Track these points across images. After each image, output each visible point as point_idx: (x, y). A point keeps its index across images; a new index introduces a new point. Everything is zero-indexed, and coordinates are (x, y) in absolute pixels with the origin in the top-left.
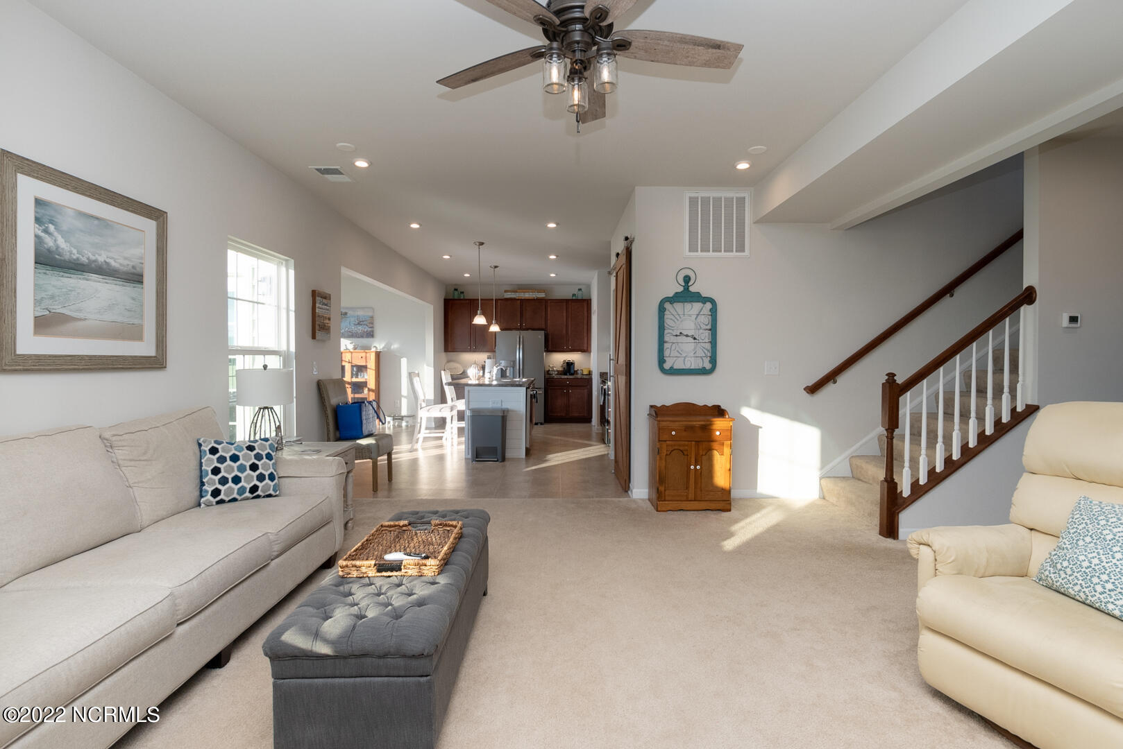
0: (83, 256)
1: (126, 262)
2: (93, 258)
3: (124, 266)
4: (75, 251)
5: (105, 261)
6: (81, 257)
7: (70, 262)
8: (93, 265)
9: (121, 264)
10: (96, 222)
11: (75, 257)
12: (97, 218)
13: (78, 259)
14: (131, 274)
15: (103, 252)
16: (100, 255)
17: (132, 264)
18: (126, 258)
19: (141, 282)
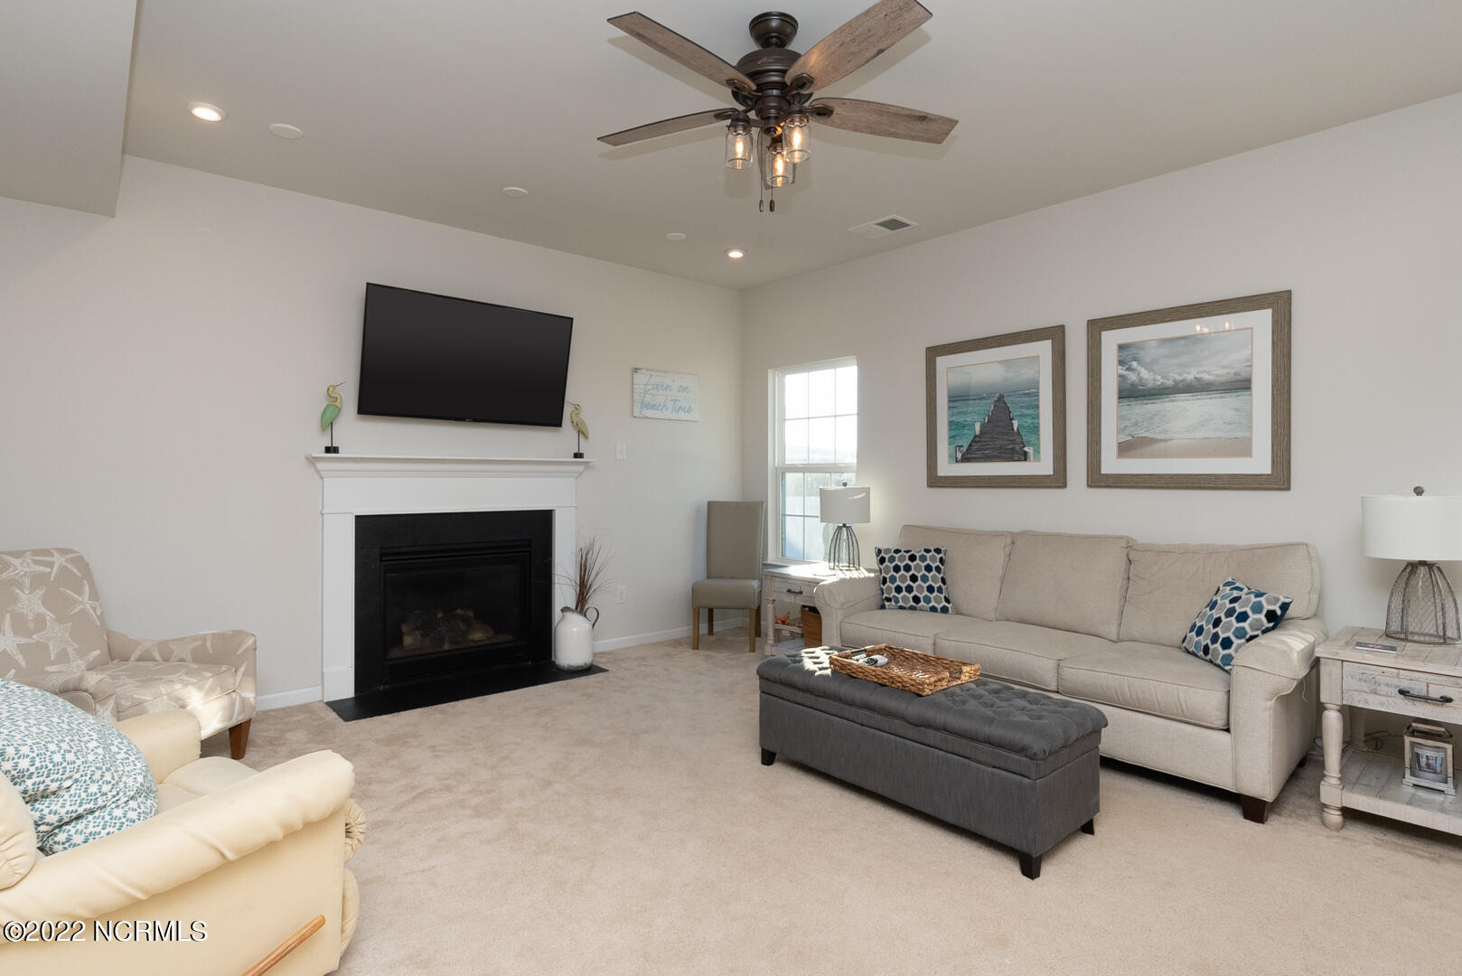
0: (1168, 380)
1: (1224, 372)
2: (1179, 378)
3: (1222, 376)
4: (1159, 378)
5: (1196, 378)
6: (1166, 381)
7: (1154, 389)
8: (1181, 386)
9: (1217, 376)
10: (1182, 342)
11: (1159, 383)
12: (1184, 338)
13: (1162, 384)
14: (1235, 382)
15: (1192, 369)
16: (1188, 373)
17: (1234, 370)
18: (1224, 367)
19: (1248, 388)
